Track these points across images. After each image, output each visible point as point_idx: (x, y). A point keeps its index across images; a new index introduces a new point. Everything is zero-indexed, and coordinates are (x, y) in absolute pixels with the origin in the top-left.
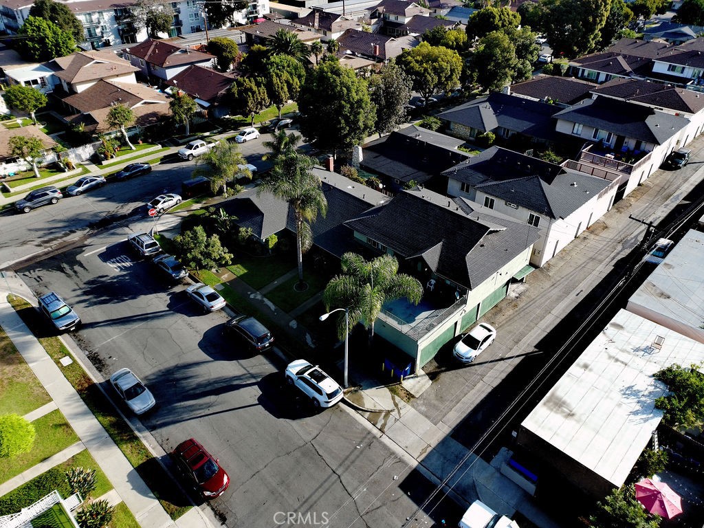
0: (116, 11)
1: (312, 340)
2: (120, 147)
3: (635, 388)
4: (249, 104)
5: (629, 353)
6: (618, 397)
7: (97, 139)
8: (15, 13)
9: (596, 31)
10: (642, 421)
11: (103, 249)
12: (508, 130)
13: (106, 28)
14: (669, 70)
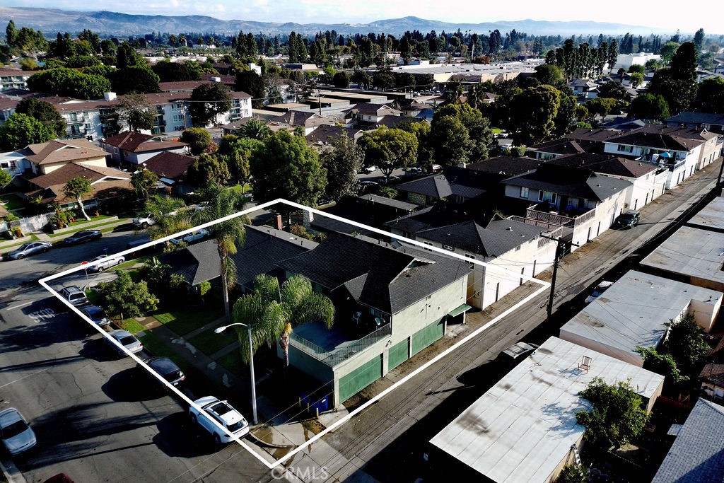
0: (101, 111)
1: (229, 380)
2: (75, 218)
3: (557, 406)
4: (210, 176)
5: (555, 374)
6: (537, 413)
7: (52, 210)
8: (4, 114)
9: (549, 121)
10: (562, 436)
11: (30, 303)
12: (462, 198)
13: (90, 127)
14: (619, 150)
